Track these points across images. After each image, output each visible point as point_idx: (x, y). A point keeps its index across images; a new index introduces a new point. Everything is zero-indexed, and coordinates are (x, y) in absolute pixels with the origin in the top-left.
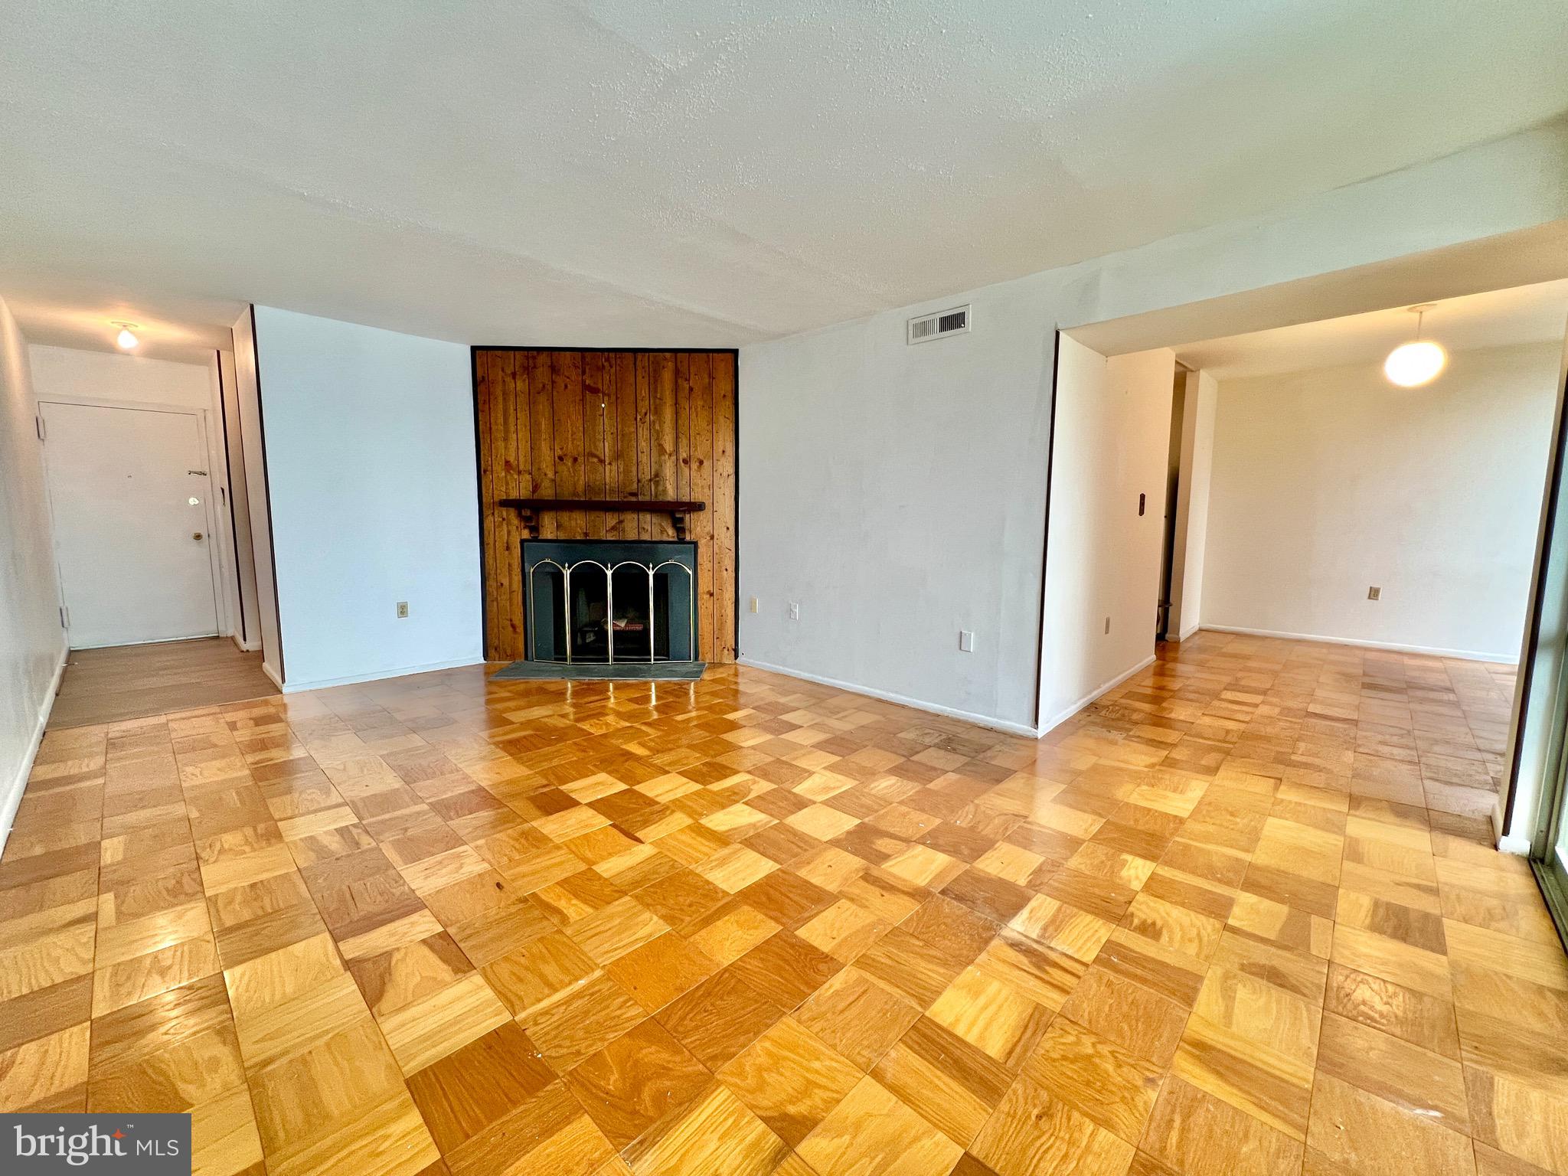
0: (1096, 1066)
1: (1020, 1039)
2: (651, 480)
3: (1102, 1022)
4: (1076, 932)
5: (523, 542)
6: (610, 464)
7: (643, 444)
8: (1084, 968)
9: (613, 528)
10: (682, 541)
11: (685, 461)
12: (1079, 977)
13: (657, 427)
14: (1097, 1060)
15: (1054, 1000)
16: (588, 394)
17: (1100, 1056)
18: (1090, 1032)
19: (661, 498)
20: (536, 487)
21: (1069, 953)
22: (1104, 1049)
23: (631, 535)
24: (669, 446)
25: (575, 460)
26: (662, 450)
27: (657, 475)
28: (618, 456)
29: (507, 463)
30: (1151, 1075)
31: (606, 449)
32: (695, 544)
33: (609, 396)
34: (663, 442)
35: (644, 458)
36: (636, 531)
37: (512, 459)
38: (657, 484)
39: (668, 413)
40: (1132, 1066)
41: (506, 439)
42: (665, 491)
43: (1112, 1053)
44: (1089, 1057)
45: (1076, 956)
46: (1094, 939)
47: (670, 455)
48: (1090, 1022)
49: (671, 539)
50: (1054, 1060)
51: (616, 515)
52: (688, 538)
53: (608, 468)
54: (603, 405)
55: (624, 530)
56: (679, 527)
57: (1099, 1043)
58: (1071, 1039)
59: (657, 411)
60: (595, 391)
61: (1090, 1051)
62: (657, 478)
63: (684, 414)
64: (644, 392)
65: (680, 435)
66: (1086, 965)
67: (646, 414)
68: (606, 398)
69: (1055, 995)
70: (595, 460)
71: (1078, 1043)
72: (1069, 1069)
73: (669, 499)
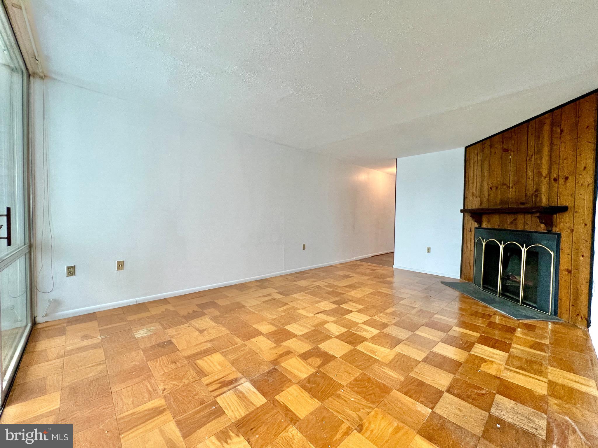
0: (178, 380)
1: (198, 367)
2: (533, 194)
3: (190, 388)
4: (236, 403)
5: (475, 228)
6: (512, 188)
7: (530, 173)
8: (215, 395)
9: (511, 223)
10: (549, 232)
11: (555, 180)
12: (211, 392)
13: (538, 162)
14: (180, 381)
15: (206, 380)
16: (504, 153)
17: (180, 382)
18: (189, 383)
19: (538, 205)
20: (481, 203)
21: (224, 394)
22: (181, 384)
23: (520, 228)
24: (545, 172)
25: (497, 188)
26: (540, 174)
27: (536, 191)
28: (516, 183)
29: (473, 193)
30: (165, 391)
31: (511, 179)
32: (559, 236)
33: (514, 151)
34: (541, 170)
35: (530, 181)
36: (523, 226)
37: (474, 192)
38: (536, 196)
39: (546, 152)
40: (172, 388)
41: (473, 183)
42: (541, 200)
43: (179, 386)
44: (182, 380)
45: (222, 396)
46: (228, 407)
47: (546, 177)
48: (192, 385)
49: (543, 231)
50: (187, 372)
51: (513, 216)
52: (554, 231)
53: (511, 190)
54: (510, 157)
55: (516, 224)
56: (550, 224)
57: (184, 384)
58: (190, 378)
59: (539, 152)
60: (506, 150)
61: (183, 381)
62: (537, 193)
63: (556, 149)
64: (532, 143)
65: (553, 163)
66: (215, 397)
67: (532, 156)
68: (512, 153)
69: (208, 381)
70: (505, 187)
71: (188, 379)
72: (182, 374)
73: (543, 205)
